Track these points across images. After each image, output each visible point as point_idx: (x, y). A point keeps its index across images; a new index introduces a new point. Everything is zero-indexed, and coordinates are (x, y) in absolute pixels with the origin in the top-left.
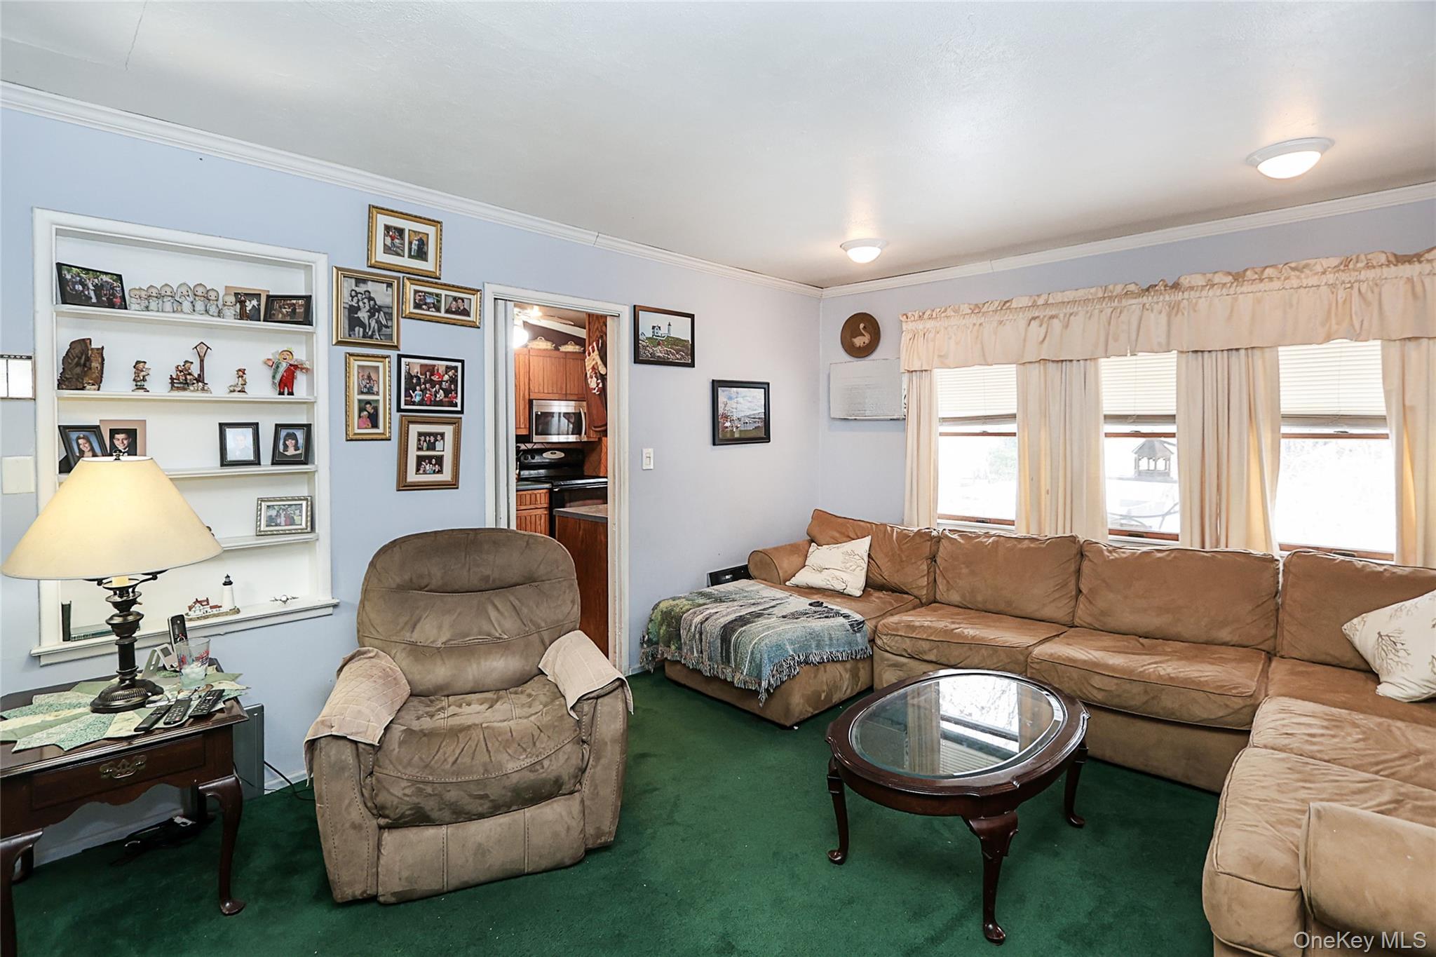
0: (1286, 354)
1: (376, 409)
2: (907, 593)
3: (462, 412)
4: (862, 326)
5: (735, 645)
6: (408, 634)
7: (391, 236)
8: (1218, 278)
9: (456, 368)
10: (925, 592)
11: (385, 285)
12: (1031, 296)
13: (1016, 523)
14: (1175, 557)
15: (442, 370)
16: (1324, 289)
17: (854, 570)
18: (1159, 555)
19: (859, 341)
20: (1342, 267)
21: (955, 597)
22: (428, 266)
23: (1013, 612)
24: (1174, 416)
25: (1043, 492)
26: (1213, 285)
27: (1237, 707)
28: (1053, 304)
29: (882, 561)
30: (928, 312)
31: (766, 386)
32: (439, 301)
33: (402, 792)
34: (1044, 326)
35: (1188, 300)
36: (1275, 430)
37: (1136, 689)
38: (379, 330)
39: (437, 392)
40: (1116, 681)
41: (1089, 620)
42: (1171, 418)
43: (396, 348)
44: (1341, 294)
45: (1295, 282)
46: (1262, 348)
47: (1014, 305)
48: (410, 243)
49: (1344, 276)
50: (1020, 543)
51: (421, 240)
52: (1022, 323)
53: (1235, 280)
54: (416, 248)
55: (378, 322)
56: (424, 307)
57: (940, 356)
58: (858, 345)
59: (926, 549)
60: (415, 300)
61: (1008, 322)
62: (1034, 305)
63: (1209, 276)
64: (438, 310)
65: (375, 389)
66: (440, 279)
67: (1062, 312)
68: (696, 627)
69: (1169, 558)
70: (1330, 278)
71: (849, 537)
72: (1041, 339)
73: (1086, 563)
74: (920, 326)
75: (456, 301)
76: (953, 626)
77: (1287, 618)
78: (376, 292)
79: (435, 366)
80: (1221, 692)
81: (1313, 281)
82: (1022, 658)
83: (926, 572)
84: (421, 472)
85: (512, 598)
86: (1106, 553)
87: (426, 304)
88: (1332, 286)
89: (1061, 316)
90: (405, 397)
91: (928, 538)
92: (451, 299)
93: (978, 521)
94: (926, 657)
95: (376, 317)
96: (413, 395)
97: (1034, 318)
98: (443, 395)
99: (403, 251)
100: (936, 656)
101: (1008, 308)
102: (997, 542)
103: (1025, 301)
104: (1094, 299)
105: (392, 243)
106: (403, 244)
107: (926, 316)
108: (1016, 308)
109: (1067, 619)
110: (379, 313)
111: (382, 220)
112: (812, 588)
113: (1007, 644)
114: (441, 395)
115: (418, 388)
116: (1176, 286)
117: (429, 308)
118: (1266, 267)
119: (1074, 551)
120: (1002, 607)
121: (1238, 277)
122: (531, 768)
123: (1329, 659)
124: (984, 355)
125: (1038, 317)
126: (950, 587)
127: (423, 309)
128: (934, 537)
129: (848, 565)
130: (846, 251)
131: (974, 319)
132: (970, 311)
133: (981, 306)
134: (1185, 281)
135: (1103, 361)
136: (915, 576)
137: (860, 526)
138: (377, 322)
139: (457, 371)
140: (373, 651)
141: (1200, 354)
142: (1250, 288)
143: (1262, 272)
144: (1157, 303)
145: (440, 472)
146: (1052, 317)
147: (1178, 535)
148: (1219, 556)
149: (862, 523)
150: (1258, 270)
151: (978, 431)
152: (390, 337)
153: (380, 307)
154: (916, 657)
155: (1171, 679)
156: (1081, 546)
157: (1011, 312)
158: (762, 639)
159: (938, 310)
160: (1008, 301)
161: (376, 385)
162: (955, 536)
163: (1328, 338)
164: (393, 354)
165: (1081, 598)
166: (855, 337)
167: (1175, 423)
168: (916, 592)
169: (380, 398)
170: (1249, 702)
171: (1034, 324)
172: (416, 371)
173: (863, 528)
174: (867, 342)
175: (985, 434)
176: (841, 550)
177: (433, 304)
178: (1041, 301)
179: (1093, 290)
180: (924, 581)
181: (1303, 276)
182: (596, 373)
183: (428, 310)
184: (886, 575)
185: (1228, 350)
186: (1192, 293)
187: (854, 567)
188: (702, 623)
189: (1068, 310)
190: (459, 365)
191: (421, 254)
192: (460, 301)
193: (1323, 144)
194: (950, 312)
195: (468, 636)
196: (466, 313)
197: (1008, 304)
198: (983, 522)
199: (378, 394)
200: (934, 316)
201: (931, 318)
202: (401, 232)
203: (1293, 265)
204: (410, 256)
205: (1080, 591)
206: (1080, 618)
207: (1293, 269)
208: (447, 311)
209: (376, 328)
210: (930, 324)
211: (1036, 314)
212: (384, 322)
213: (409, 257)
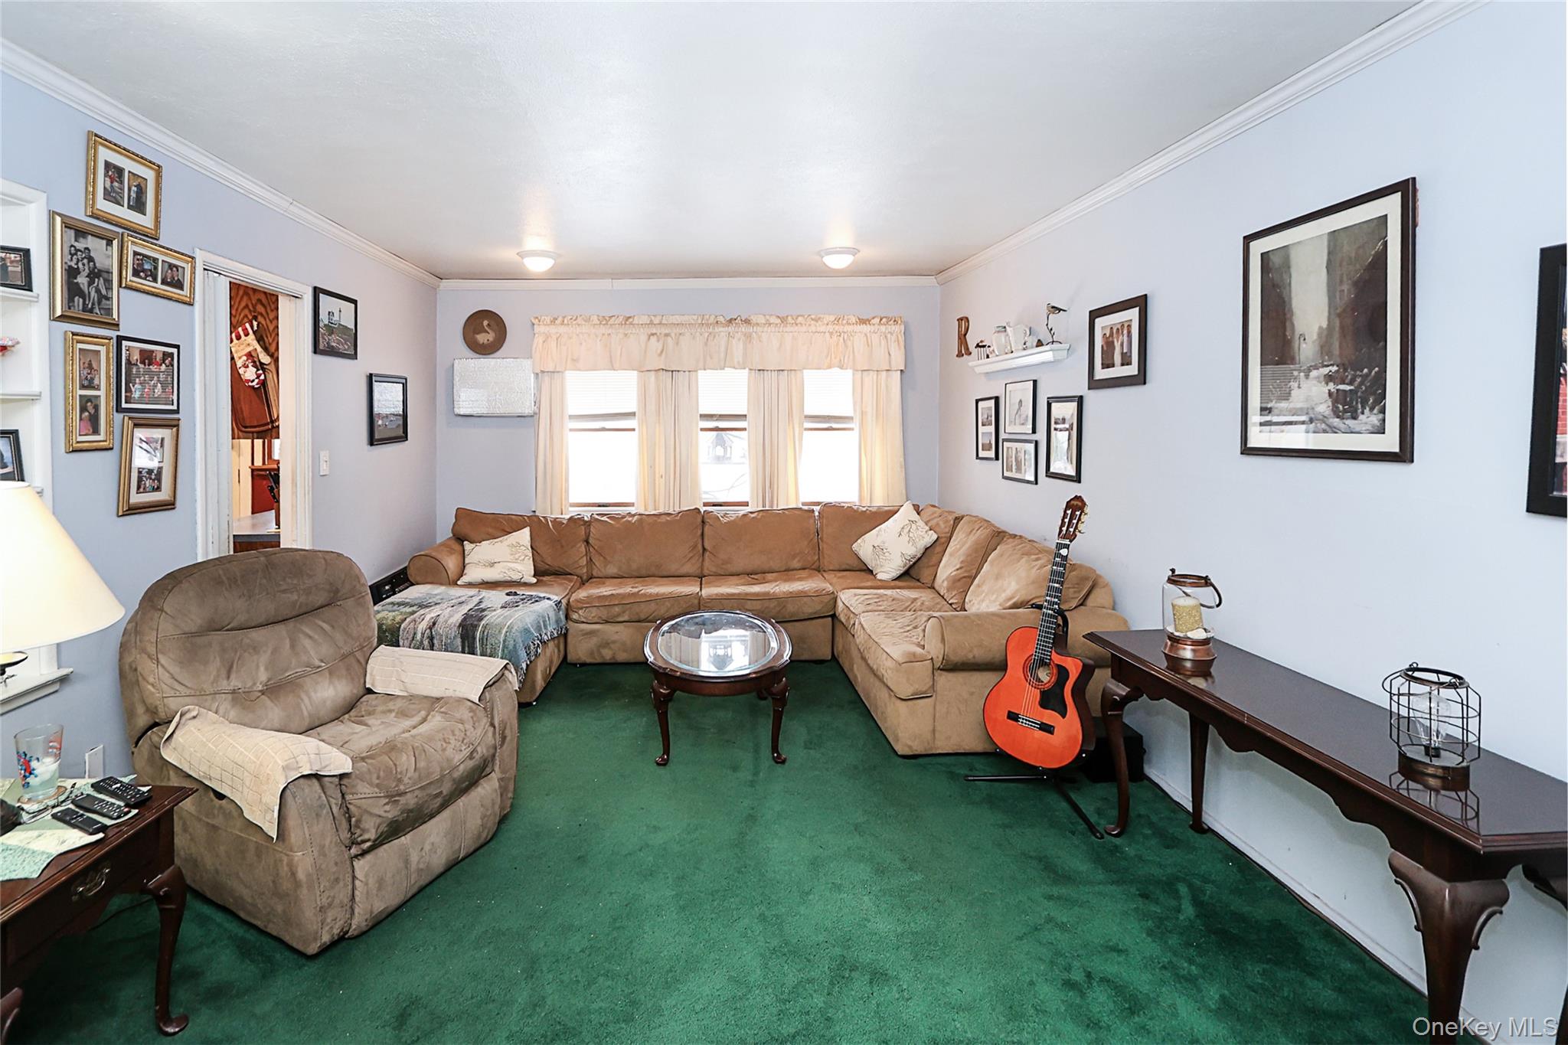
0: (808, 375)
1: (97, 408)
2: (571, 574)
3: (177, 411)
4: (485, 323)
5: (482, 639)
6: (225, 682)
7: (110, 177)
8: (773, 320)
9: (172, 354)
10: (585, 570)
11: (104, 242)
12: (649, 316)
13: (635, 505)
14: (762, 516)
15: (159, 357)
16: (827, 334)
17: (524, 559)
18: (753, 515)
19: (483, 338)
20: (836, 322)
21: (612, 570)
22: (145, 221)
23: (661, 574)
24: (745, 416)
25: (657, 476)
26: (770, 324)
27: (826, 601)
28: (666, 324)
29: (544, 550)
30: (560, 319)
31: (404, 381)
32: (156, 268)
33: (382, 810)
34: (661, 342)
35: (756, 332)
36: (801, 424)
37: (773, 604)
38: (99, 303)
39: (155, 386)
40: (759, 602)
41: (714, 569)
42: (743, 417)
43: (116, 326)
44: (835, 338)
45: (813, 329)
46: (795, 370)
47: (636, 322)
48: (129, 189)
49: (837, 328)
50: (659, 518)
51: (138, 186)
52: (644, 338)
53: (782, 322)
54: (135, 196)
55: (98, 291)
56: (142, 274)
57: (573, 360)
58: (481, 343)
59: (582, 531)
60: (133, 264)
61: (631, 336)
62: (651, 323)
63: (768, 317)
64: (155, 280)
65: (96, 382)
66: (157, 240)
67: (674, 331)
68: (423, 634)
69: (759, 517)
70: (830, 328)
71: (504, 530)
72: (659, 352)
73: (707, 528)
74: (553, 330)
75: (172, 270)
76: (636, 590)
77: (825, 546)
78: (96, 250)
79: (153, 351)
80: (819, 594)
81: (823, 329)
82: (696, 601)
83: (584, 553)
84: (141, 490)
85: (320, 623)
86: (722, 519)
87: (144, 271)
88: (831, 334)
89: (673, 335)
90: (126, 392)
91: (582, 523)
92: (166, 265)
93: (599, 506)
94: (621, 619)
95: (96, 284)
96: (133, 390)
97: (653, 334)
98: (161, 390)
99: (122, 198)
100: (629, 616)
101: (631, 324)
102: (641, 519)
103: (645, 320)
104: (695, 324)
105: (112, 186)
106: (122, 189)
107: (558, 321)
108: (638, 324)
109: (698, 572)
110: (99, 279)
111: (105, 154)
112: (487, 583)
113: (683, 594)
114: (158, 390)
115: (137, 380)
116: (747, 322)
117: (147, 276)
118: (798, 316)
119: (699, 520)
120: (653, 570)
121: (783, 320)
122: (471, 757)
123: (848, 567)
124: (611, 361)
125: (656, 334)
126: (606, 562)
127: (141, 278)
128: (587, 522)
129: (517, 556)
130: (523, 258)
131: (603, 330)
132: (598, 323)
133: (608, 319)
134: (754, 319)
135: (701, 373)
136: (578, 556)
137: (512, 519)
138: (96, 292)
139: (173, 360)
140: (194, 710)
141: (762, 372)
142: (792, 329)
143: (797, 318)
144: (737, 332)
145: (158, 489)
146: (667, 335)
147: (748, 502)
148: (786, 512)
149: (513, 517)
150: (795, 318)
151: (598, 427)
152: (109, 311)
153: (100, 271)
154: (612, 621)
155: (791, 592)
156: (703, 517)
157: (634, 327)
158: (510, 628)
159: (570, 317)
160: (630, 317)
161: (97, 376)
162: (604, 518)
163: (830, 367)
164: (113, 334)
165: (707, 554)
166: (478, 334)
167: (746, 420)
168: (578, 571)
169: (102, 393)
170: (832, 596)
171: (653, 339)
172: (135, 358)
173: (516, 521)
174: (491, 339)
175: (604, 429)
176: (506, 543)
177: (150, 270)
178: (656, 321)
179: (695, 317)
180: (584, 561)
181: (818, 325)
182: (254, 362)
183: (145, 279)
184: (549, 561)
185: (778, 371)
186: (758, 328)
187: (523, 557)
188: (430, 628)
189: (678, 330)
190: (175, 351)
191: (139, 206)
192: (174, 269)
193: (853, 251)
194: (579, 321)
195: (286, 671)
196: (179, 285)
197: (631, 320)
198: (604, 506)
199: (98, 388)
200: (566, 322)
201: (562, 323)
202: (120, 171)
203: (813, 317)
204: (130, 207)
205: (704, 549)
206: (708, 569)
207: (812, 319)
208: (164, 282)
209: (96, 299)
210: (562, 329)
211: (654, 331)
212: (104, 292)
213: (128, 208)
